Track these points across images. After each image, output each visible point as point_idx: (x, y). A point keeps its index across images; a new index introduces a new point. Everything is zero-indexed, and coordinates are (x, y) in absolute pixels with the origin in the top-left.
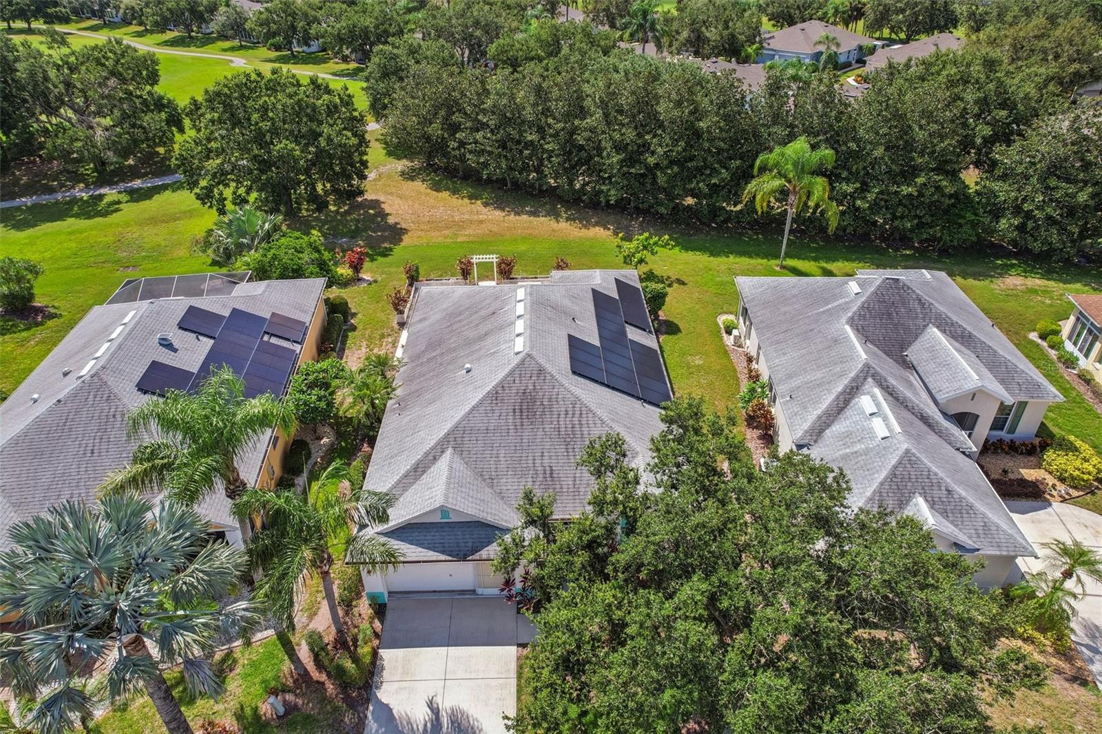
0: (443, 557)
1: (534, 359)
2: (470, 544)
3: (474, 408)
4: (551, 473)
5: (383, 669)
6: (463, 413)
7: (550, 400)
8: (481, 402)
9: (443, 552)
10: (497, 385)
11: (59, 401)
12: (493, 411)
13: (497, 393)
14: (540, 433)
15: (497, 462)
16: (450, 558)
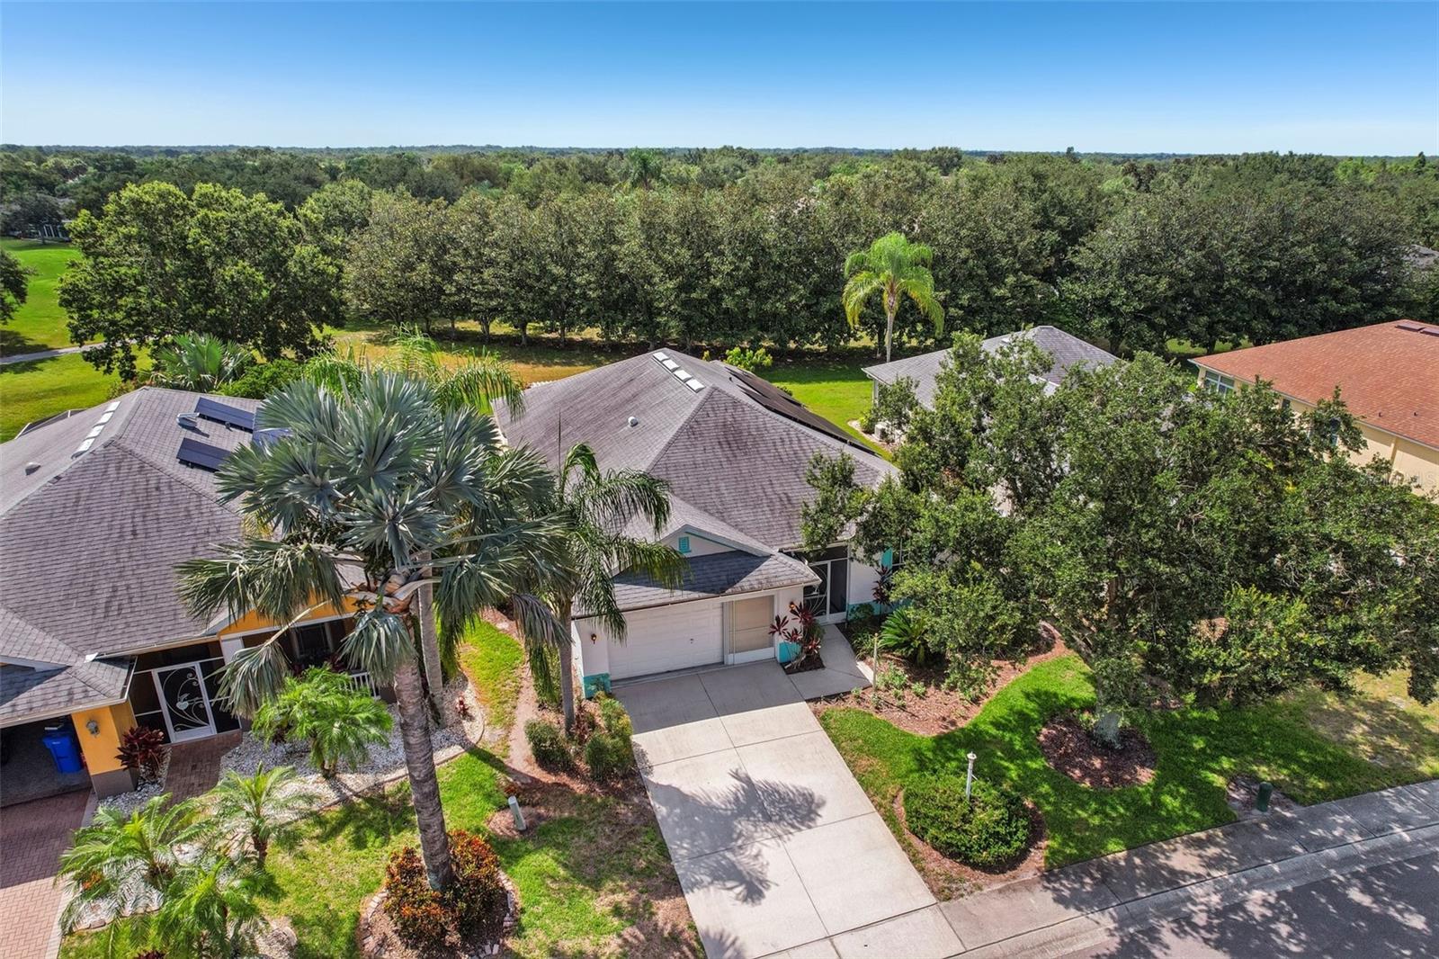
0: (696, 595)
1: (723, 392)
2: (724, 577)
3: (669, 445)
4: (789, 500)
5: (643, 754)
6: (657, 452)
7: (758, 429)
8: (676, 438)
9: (693, 589)
10: (688, 421)
11: (58, 478)
12: (695, 446)
13: (691, 428)
14: (759, 462)
15: (720, 495)
16: (705, 595)
